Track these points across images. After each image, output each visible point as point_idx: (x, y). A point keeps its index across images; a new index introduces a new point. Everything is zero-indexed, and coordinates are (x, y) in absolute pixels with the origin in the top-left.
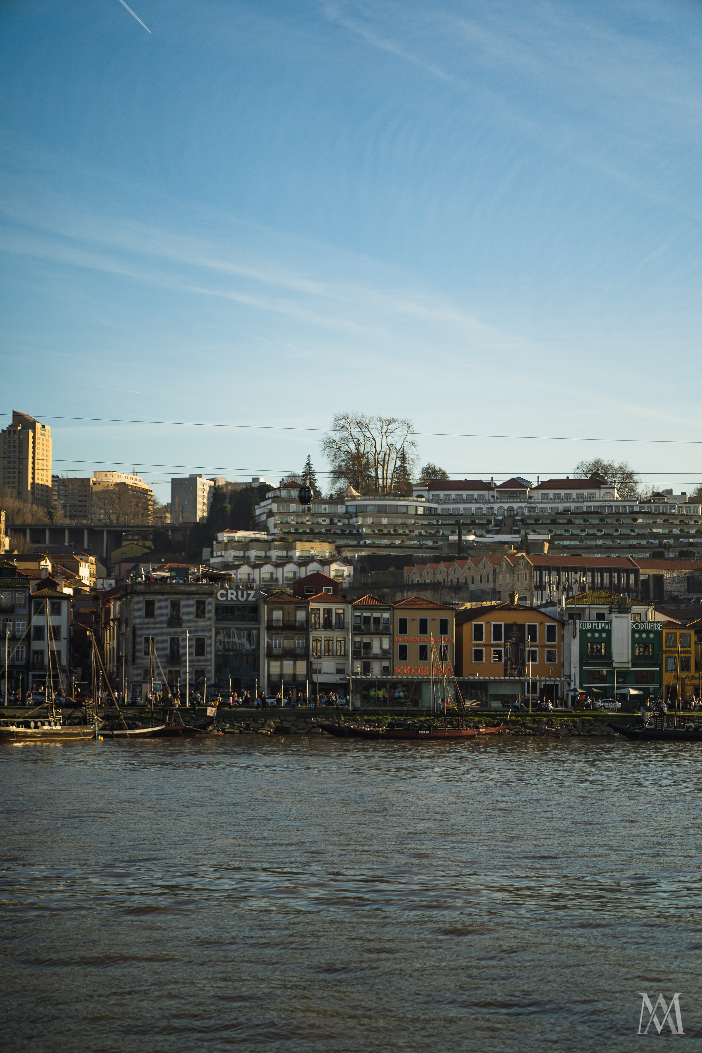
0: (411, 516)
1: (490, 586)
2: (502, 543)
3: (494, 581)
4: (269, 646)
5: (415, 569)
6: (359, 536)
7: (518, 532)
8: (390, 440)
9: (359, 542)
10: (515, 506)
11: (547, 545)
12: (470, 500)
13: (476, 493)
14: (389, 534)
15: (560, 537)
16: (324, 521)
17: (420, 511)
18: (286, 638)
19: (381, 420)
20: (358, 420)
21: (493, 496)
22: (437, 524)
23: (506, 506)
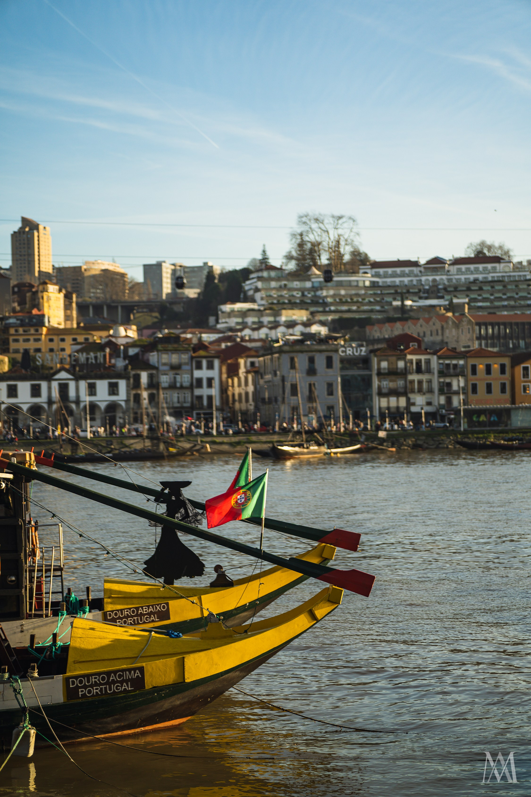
0: (361, 288)
1: (439, 338)
2: (433, 307)
3: (443, 334)
4: (379, 388)
5: (376, 328)
6: (325, 304)
7: (442, 297)
8: (340, 231)
9: (324, 309)
10: (438, 278)
11: (466, 306)
12: (403, 275)
13: (407, 270)
14: (347, 302)
15: (475, 300)
16: (298, 294)
17: (367, 284)
18: (391, 381)
19: (333, 217)
20: (316, 217)
21: (421, 272)
22: (382, 294)
23: (431, 278)
